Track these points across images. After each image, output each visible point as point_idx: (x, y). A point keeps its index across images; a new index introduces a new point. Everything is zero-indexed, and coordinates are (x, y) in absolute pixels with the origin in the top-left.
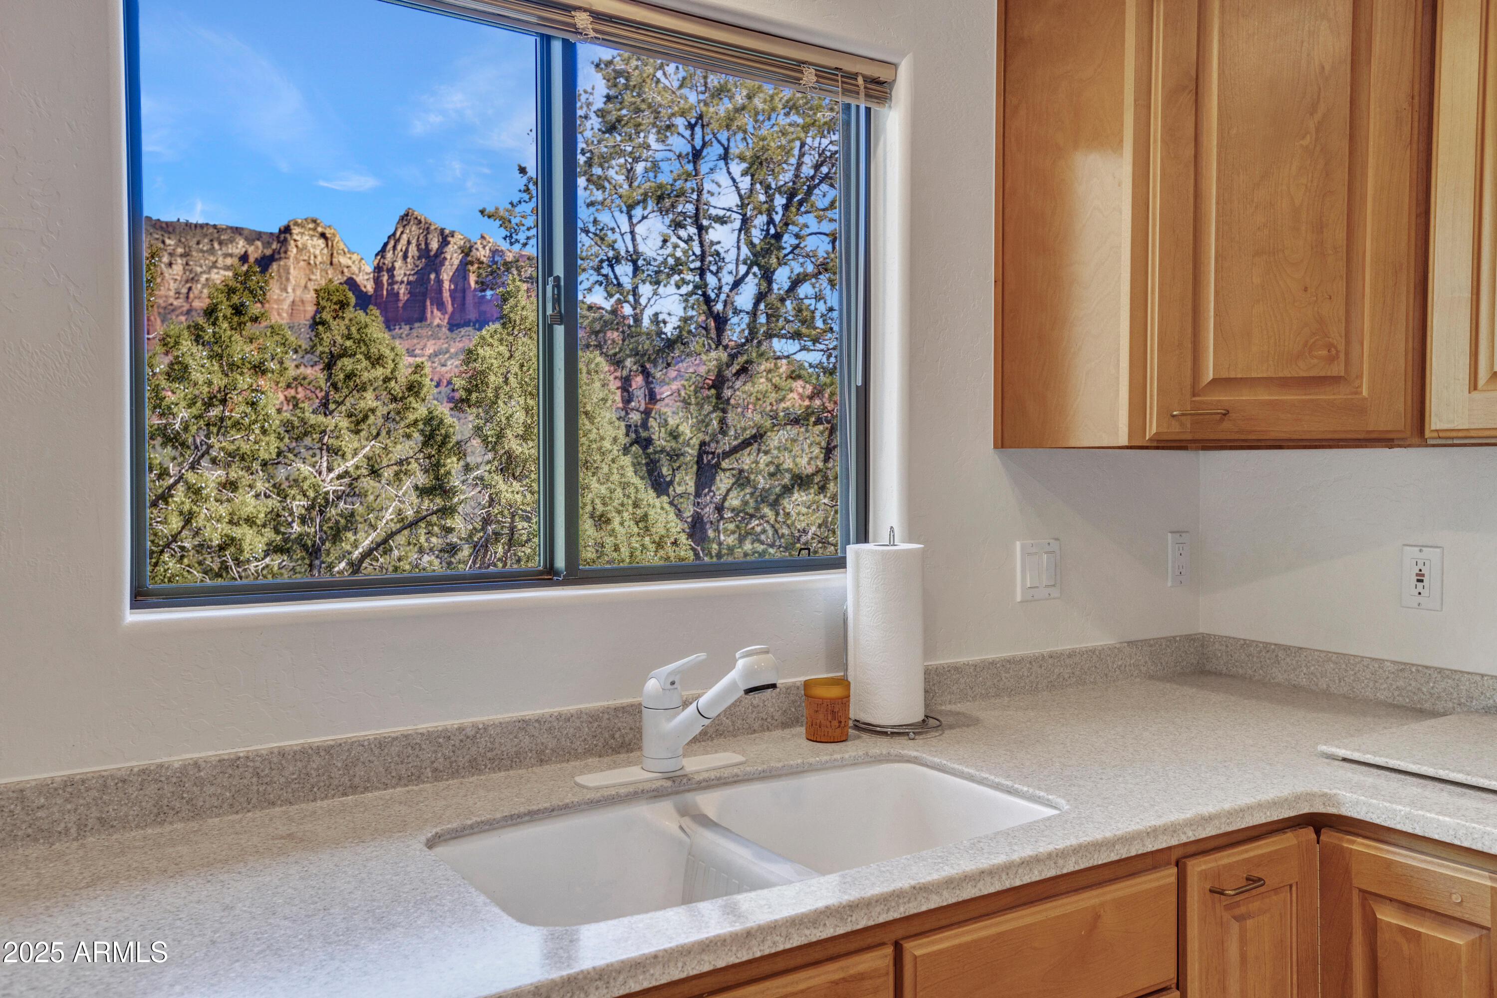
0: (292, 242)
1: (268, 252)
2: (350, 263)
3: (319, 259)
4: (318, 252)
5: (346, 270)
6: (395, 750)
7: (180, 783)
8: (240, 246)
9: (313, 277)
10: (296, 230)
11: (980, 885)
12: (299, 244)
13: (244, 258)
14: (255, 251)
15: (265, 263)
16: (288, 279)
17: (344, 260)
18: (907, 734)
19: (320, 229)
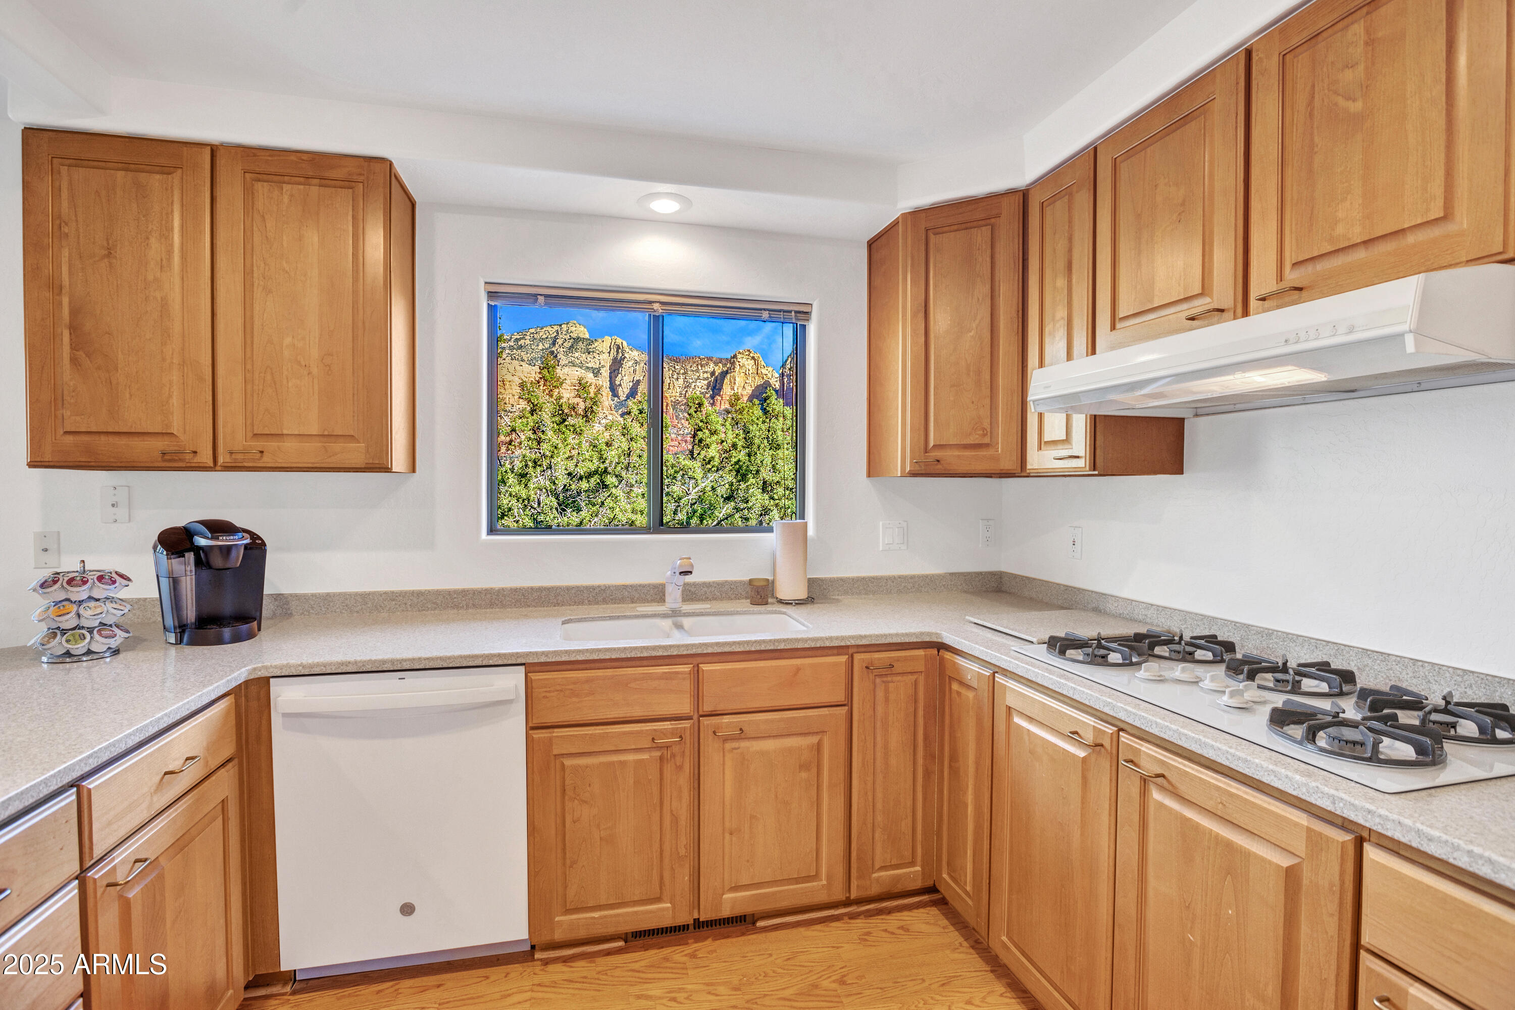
0: (737, 363)
1: (725, 369)
2: (767, 372)
3: (751, 371)
4: (750, 368)
5: (765, 376)
6: (573, 591)
7: (498, 595)
8: (711, 367)
9: (748, 381)
10: (739, 356)
11: (734, 647)
12: (741, 364)
13: (713, 373)
14: (718, 370)
15: (724, 374)
16: (735, 383)
17: (764, 371)
18: (792, 604)
19: (751, 355)
